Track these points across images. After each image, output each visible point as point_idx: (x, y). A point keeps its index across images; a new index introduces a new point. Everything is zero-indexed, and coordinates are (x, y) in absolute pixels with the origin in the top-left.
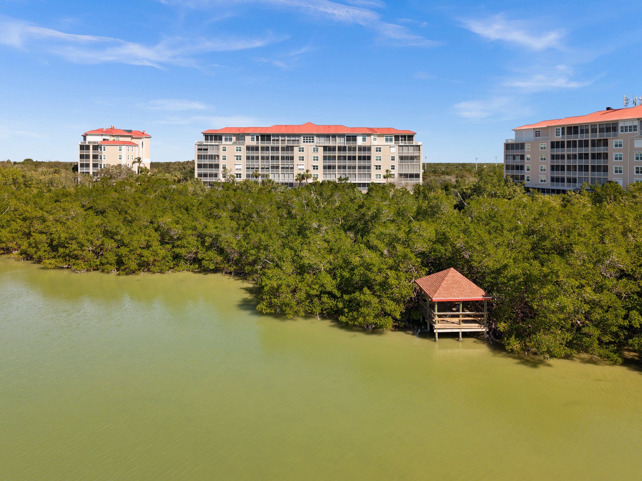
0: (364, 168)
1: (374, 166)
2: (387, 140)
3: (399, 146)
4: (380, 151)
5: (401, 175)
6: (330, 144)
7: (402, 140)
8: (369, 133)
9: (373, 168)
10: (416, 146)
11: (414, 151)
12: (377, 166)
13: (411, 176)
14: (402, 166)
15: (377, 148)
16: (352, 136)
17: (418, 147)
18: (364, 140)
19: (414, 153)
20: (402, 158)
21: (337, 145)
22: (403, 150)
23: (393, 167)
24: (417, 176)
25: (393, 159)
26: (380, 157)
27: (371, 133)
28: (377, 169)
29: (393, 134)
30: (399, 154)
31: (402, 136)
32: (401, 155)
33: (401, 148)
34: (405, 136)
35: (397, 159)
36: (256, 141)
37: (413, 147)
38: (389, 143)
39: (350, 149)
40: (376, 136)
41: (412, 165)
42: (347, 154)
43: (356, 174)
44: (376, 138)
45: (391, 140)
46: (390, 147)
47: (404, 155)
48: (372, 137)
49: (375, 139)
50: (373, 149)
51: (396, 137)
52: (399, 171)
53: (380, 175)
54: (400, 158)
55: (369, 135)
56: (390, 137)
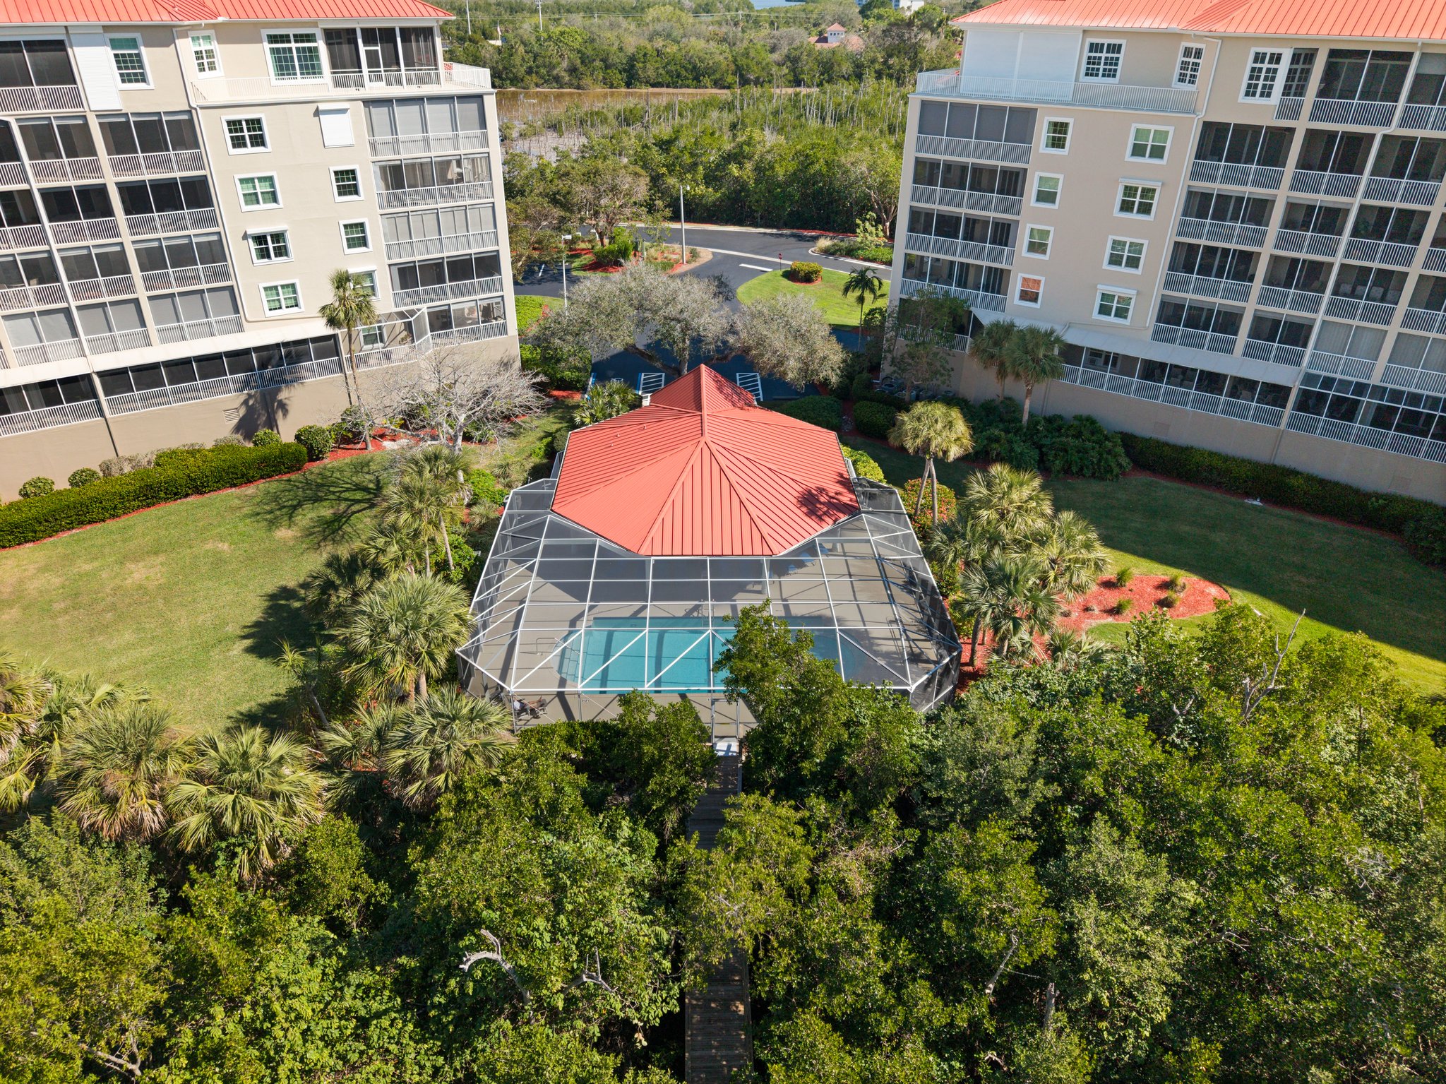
0: (182, 255)
1: (245, 237)
2: (284, 66)
3: (368, 103)
4: (259, 141)
5: (407, 276)
7: (373, 62)
8: (157, 20)
9: (240, 254)
10: (464, 98)
11: (454, 128)
12: (260, 239)
13: (461, 269)
14: (402, 222)
15: (234, 125)
16: (32, 46)
17: (474, 107)
18: (131, 69)
19: (455, 139)
20: (395, 176)
22: (394, 130)
23: (357, 236)
24: (488, 265)
25: (347, 183)
26: (270, 179)
27: (166, 19)
28: (264, 254)
29: (315, 24)
30: (374, 153)
31: (370, 35)
32: (388, 156)
33: (380, 113)
34: (387, 35)
35: (369, 181)
37: (445, 107)
38: (300, 86)
39: (42, 140)
40: (207, 38)
41: (453, 210)
42: (36, 176)
43: (136, 302)
44: (210, 53)
45: (310, 67)
46: (317, 113)
47: (407, 155)
48: (186, 46)
49: (205, 61)
50: (213, 133)
51: (332, 36)
52: (394, 250)
53: (293, 285)
54: (385, 179)
55: (163, 35)
56: (299, 38)
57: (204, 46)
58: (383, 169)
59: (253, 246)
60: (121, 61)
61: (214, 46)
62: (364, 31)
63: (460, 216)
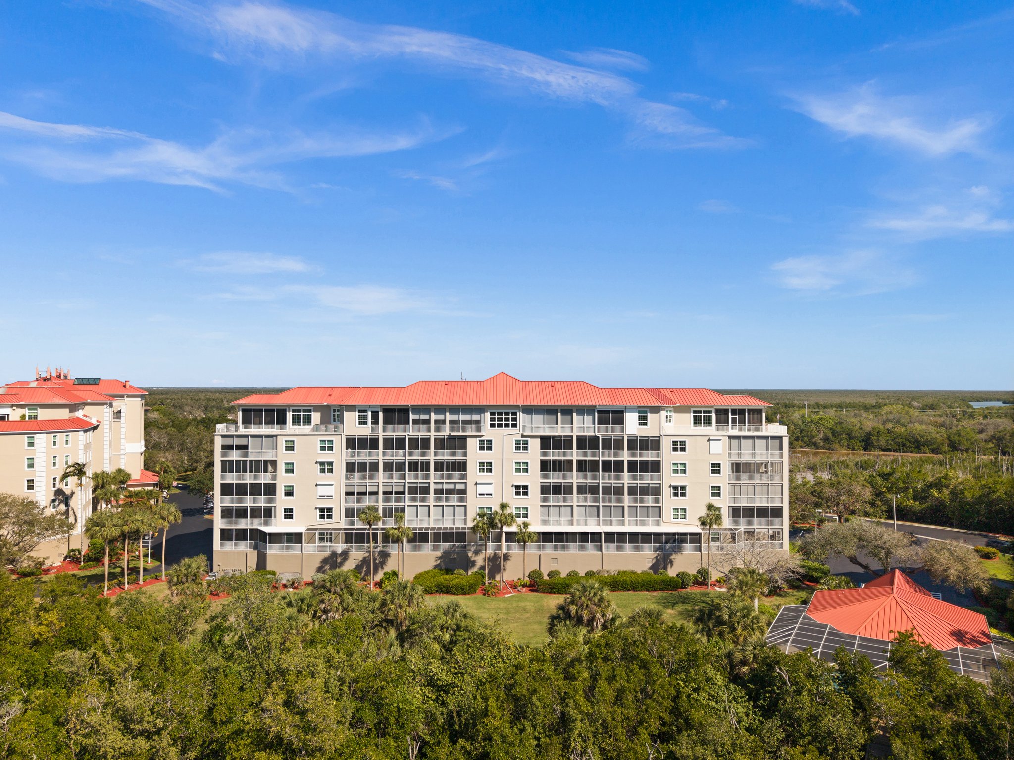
0: (644, 491)
1: (670, 486)
2: (697, 422)
3: (730, 437)
4: (683, 449)
5: (736, 512)
6: (556, 432)
7: (734, 422)
8: (656, 405)
9: (667, 492)
10: (773, 437)
11: (767, 449)
12: (675, 488)
13: (763, 513)
14: (737, 488)
15: (675, 443)
16: (614, 412)
17: (777, 442)
18: (643, 421)
19: (767, 454)
20: (737, 468)
21: (576, 433)
22: (740, 449)
23: (716, 491)
24: (777, 513)
25: (716, 469)
26: (684, 465)
27: (660, 404)
28: (676, 494)
29: (712, 407)
30: (730, 457)
31: (734, 412)
32: (735, 459)
33: (735, 442)
34: (742, 412)
35: (726, 469)
36: (373, 423)
37: (764, 441)
38: (702, 429)
39: (608, 444)
40: (671, 411)
41: (762, 485)
42: (602, 456)
43: (623, 507)
44: (670, 417)
45: (708, 422)
46: (709, 440)
47: (744, 459)
48: (664, 414)
49: (669, 419)
50: (666, 445)
51: (718, 412)
52: (732, 500)
53: (685, 510)
54: (732, 469)
55: (656, 410)
56: (705, 412)
57: (669, 414)
58: (732, 464)
59: (672, 491)
60: (640, 418)
61: (673, 414)
62: (732, 410)
63: (765, 488)
